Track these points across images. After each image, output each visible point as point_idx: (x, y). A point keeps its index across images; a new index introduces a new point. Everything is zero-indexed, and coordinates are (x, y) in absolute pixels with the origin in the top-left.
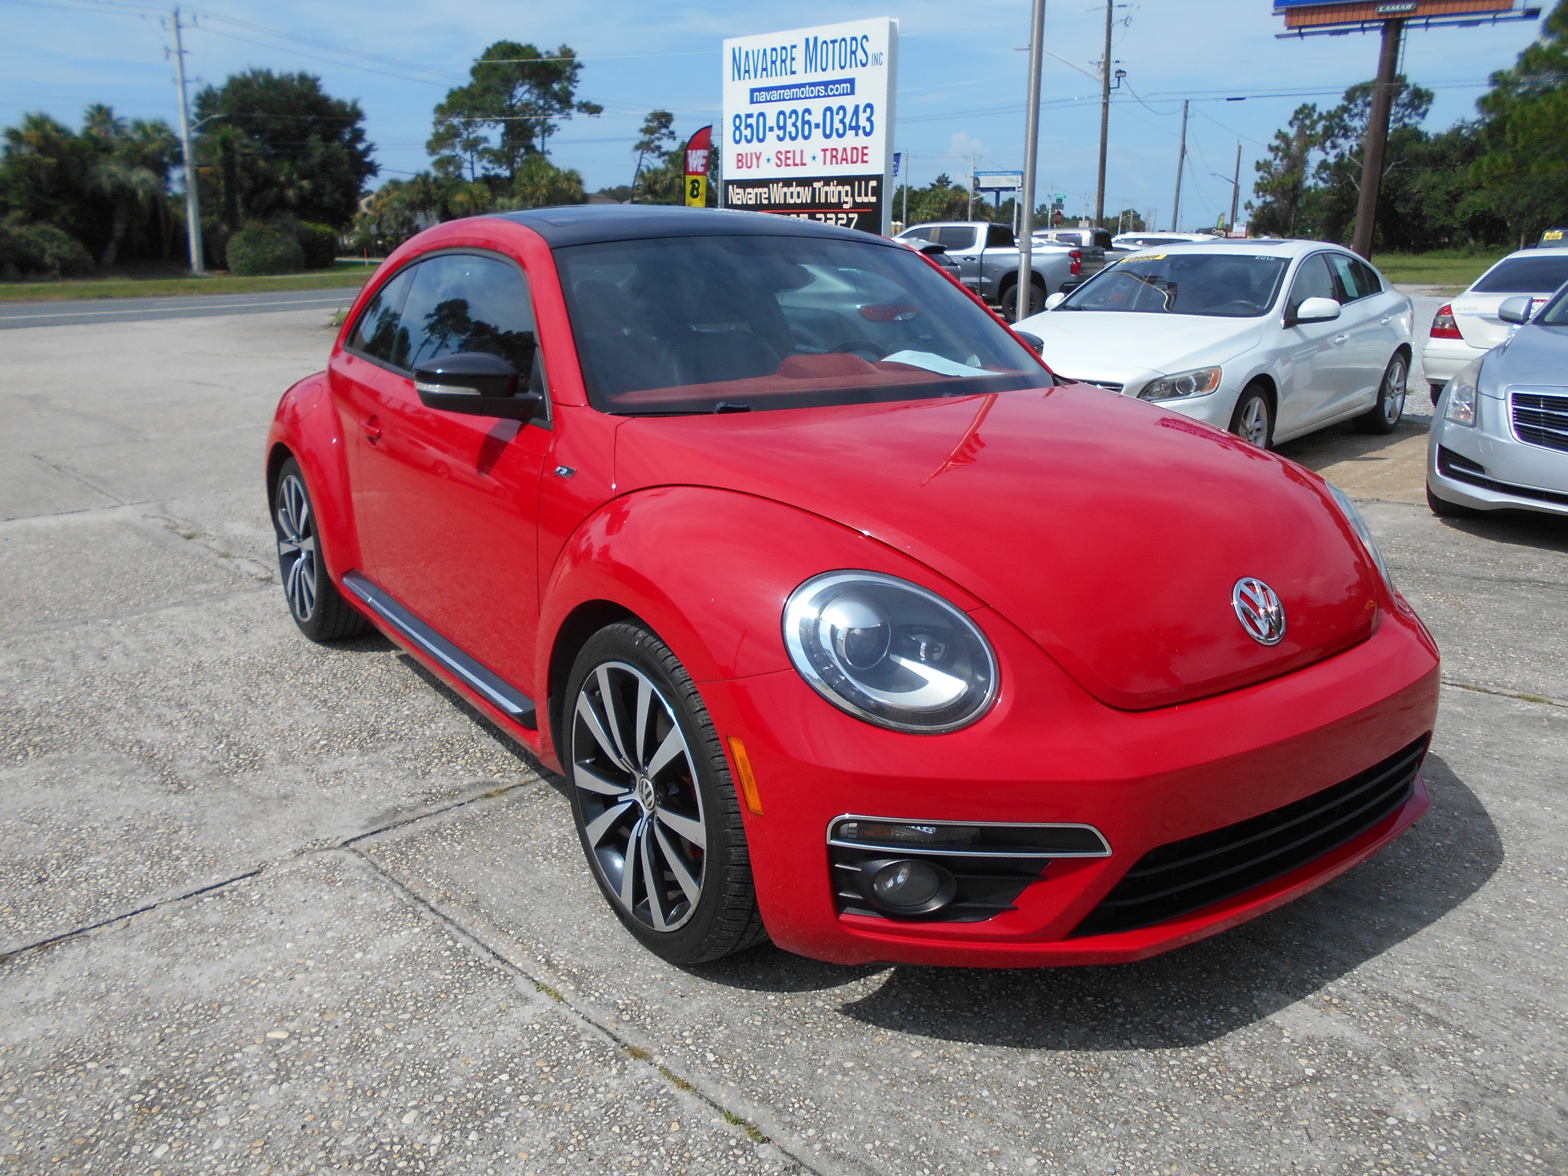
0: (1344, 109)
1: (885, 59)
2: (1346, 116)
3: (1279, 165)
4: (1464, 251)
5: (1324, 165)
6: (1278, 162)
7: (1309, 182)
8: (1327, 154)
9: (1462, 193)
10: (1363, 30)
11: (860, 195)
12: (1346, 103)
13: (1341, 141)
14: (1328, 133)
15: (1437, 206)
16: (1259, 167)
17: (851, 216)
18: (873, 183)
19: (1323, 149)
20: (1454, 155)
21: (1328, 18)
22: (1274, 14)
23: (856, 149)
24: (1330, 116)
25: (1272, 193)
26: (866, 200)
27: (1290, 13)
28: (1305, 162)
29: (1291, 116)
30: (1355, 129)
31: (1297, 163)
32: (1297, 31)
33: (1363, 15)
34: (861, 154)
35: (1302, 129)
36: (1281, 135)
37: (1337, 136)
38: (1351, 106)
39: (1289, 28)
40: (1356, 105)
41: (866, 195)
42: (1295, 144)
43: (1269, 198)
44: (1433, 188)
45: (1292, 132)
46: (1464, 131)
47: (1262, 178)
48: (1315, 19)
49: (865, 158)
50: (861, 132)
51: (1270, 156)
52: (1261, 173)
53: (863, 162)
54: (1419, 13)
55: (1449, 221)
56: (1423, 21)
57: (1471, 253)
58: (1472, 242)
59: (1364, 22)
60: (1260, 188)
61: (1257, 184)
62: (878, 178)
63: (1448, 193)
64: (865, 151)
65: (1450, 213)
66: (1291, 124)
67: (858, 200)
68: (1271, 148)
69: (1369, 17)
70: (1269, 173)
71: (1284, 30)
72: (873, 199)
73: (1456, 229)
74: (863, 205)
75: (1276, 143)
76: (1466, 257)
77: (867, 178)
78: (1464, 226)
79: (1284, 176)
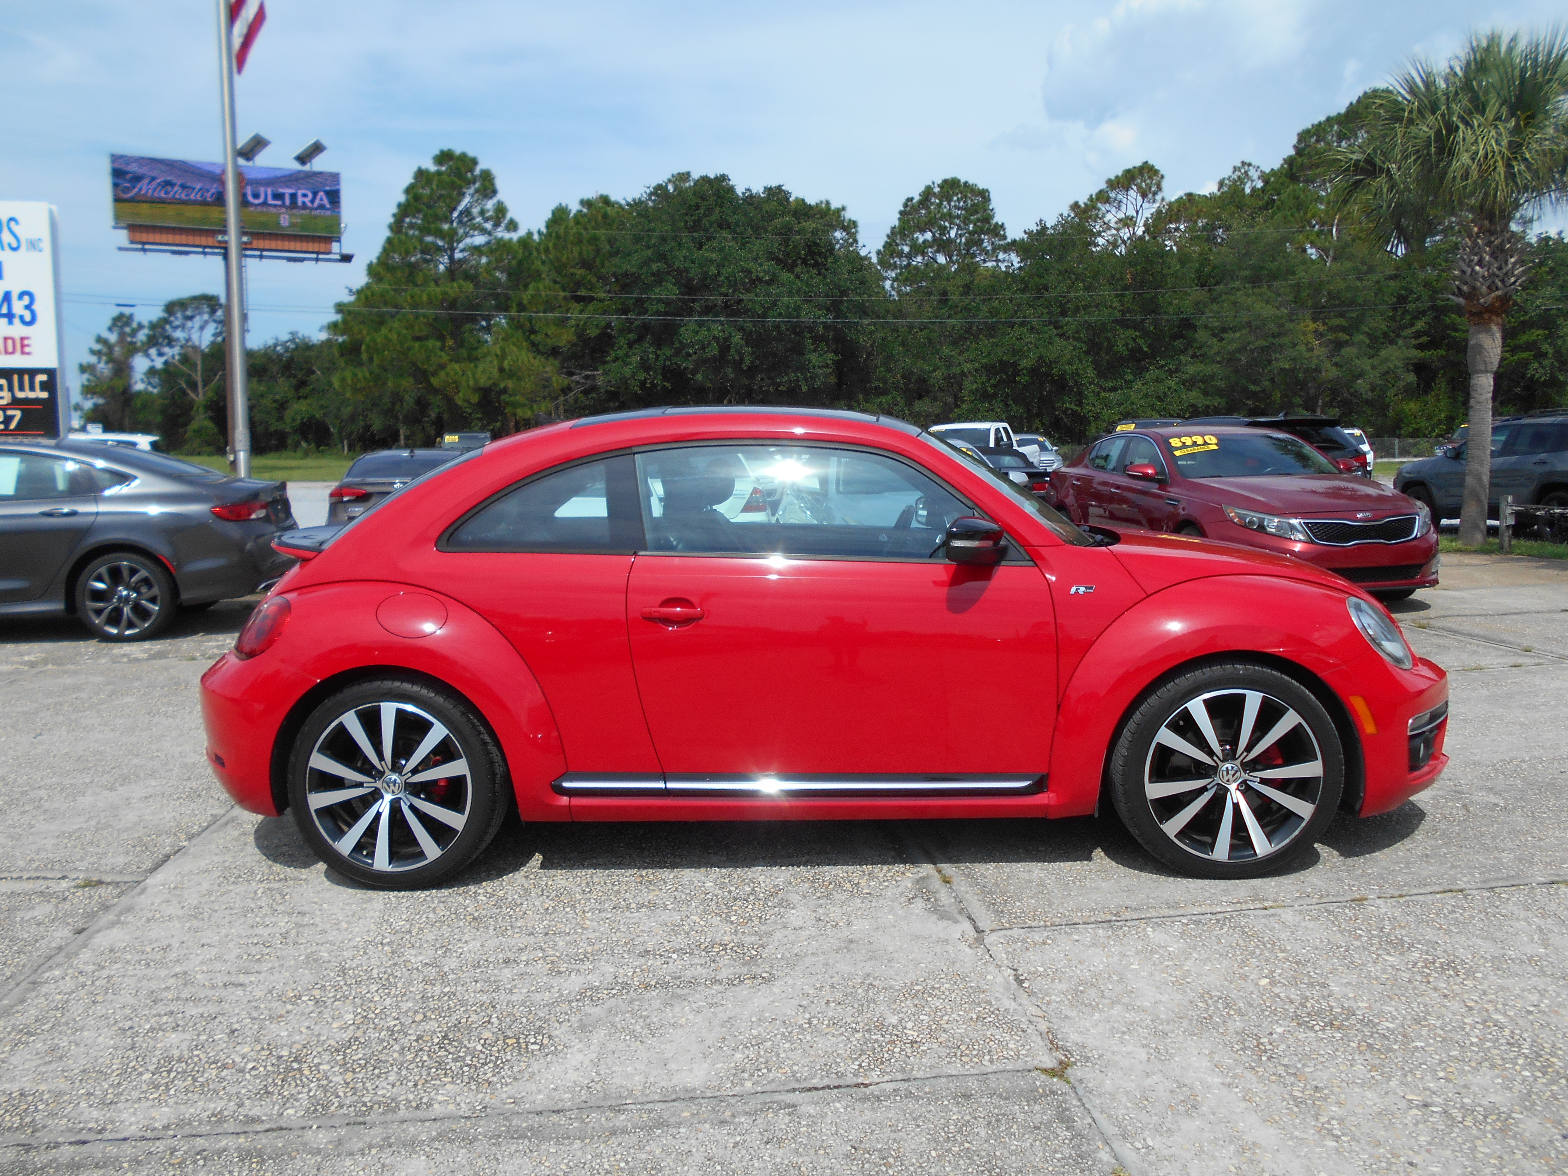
0: (166, 321)
1: (46, 245)
2: (168, 327)
3: (104, 368)
4: (299, 453)
5: (152, 371)
6: (102, 365)
7: (139, 386)
8: (153, 360)
9: (287, 402)
10: (205, 253)
11: (21, 388)
12: (166, 315)
13: (166, 350)
14: (152, 341)
15: (268, 413)
16: (83, 369)
17: (10, 413)
18: (43, 377)
19: (148, 356)
20: (274, 369)
21: (170, 238)
22: (115, 228)
23: (13, 339)
24: (153, 326)
25: (102, 394)
26: (32, 395)
27: (132, 228)
28: (130, 368)
29: (109, 322)
30: (178, 340)
31: (122, 369)
32: (140, 246)
33: (204, 241)
34: (23, 345)
35: (122, 335)
36: (99, 340)
37: (161, 345)
38: (172, 318)
39: (132, 242)
40: (176, 318)
41: (32, 388)
42: (117, 349)
43: (101, 401)
44: (262, 396)
45: (113, 338)
46: (278, 348)
47: (89, 380)
48: (157, 237)
49: (27, 349)
50: (16, 321)
51: (93, 359)
52: (86, 376)
53: (23, 353)
54: (255, 246)
55: (280, 426)
56: (258, 253)
57: (306, 455)
58: (304, 444)
59: (205, 247)
60: (88, 390)
61: (83, 386)
62: (51, 373)
63: (275, 401)
64: (26, 342)
65: (281, 419)
66: (110, 329)
67: (20, 395)
68: (93, 352)
69: (210, 244)
70: (95, 376)
71: (126, 243)
72: (44, 395)
73: (289, 433)
74: (26, 401)
75: (97, 347)
76: (301, 458)
77: (33, 373)
78: (295, 431)
79: (111, 379)
